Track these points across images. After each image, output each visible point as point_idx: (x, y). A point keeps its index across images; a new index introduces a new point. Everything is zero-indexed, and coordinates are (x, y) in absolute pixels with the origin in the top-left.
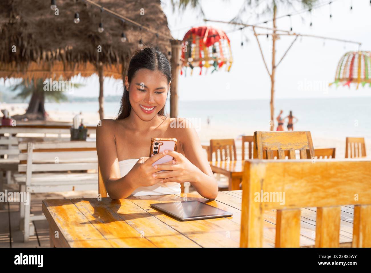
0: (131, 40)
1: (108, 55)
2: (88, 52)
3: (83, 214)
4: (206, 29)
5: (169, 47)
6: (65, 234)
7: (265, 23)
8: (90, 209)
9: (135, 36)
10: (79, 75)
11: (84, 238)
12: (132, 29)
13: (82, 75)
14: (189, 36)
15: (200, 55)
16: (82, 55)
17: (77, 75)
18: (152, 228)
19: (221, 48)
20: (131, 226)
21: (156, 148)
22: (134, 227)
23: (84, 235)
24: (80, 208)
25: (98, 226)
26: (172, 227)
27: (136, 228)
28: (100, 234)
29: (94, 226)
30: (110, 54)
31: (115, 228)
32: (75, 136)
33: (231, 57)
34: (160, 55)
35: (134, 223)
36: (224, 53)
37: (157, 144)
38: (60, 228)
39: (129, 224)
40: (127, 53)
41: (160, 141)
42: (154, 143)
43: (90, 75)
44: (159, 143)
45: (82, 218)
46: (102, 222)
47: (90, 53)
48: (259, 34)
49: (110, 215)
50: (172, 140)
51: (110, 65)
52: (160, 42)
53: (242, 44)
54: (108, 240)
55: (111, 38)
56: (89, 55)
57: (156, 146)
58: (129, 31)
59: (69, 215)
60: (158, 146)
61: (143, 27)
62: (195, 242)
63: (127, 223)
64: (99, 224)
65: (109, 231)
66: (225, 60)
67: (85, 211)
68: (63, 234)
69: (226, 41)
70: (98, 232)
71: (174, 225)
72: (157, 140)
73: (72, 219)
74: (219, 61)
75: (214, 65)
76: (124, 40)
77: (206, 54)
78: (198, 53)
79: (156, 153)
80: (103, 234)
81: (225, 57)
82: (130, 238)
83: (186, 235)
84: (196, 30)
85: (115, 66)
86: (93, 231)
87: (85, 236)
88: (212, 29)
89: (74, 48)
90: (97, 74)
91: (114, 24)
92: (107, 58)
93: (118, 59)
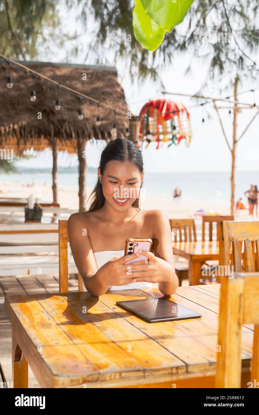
0: (87, 115)
1: (63, 131)
2: (42, 127)
3: (48, 314)
4: (164, 102)
5: (127, 122)
6: (32, 338)
7: (227, 99)
8: (55, 307)
9: (91, 110)
10: (32, 149)
11: (53, 343)
12: (88, 103)
13: (35, 149)
14: (146, 110)
15: (158, 129)
16: (37, 130)
17: (30, 149)
18: (120, 330)
19: (179, 122)
20: (99, 328)
21: (131, 249)
22: (102, 329)
23: (51, 339)
24: (44, 305)
25: (65, 328)
26: (141, 330)
27: (104, 330)
28: (68, 338)
29: (61, 328)
30: (66, 129)
31: (83, 330)
32: (30, 217)
33: (190, 132)
34: (131, 145)
35: (101, 325)
36: (183, 127)
37: (131, 245)
38: (27, 329)
39: (96, 326)
40: (83, 129)
41: (135, 241)
42: (128, 244)
43: (43, 149)
44: (134, 243)
45: (48, 319)
46: (68, 324)
47: (44, 128)
48: (220, 108)
49: (75, 314)
50: (147, 240)
51: (65, 141)
52: (117, 117)
53: (203, 121)
54: (77, 345)
55: (66, 112)
56: (43, 131)
57: (130, 247)
58: (85, 105)
59: (34, 314)
60: (133, 247)
61: (101, 104)
62: (166, 349)
63: (95, 325)
64: (66, 326)
65: (76, 334)
66: (184, 135)
67: (50, 310)
68: (31, 338)
69: (185, 115)
70: (66, 335)
71: (143, 327)
72: (132, 241)
73: (37, 319)
74: (178, 136)
75: (172, 139)
76: (81, 117)
77: (165, 127)
78: (155, 126)
79: (130, 253)
80: (71, 338)
81: (184, 131)
82: (99, 343)
83: (156, 340)
84: (154, 103)
85: (71, 143)
86: (60, 334)
87: (53, 340)
88: (171, 102)
89: (27, 123)
90: (50, 148)
91: (69, 98)
92: (62, 133)
93: (73, 135)
